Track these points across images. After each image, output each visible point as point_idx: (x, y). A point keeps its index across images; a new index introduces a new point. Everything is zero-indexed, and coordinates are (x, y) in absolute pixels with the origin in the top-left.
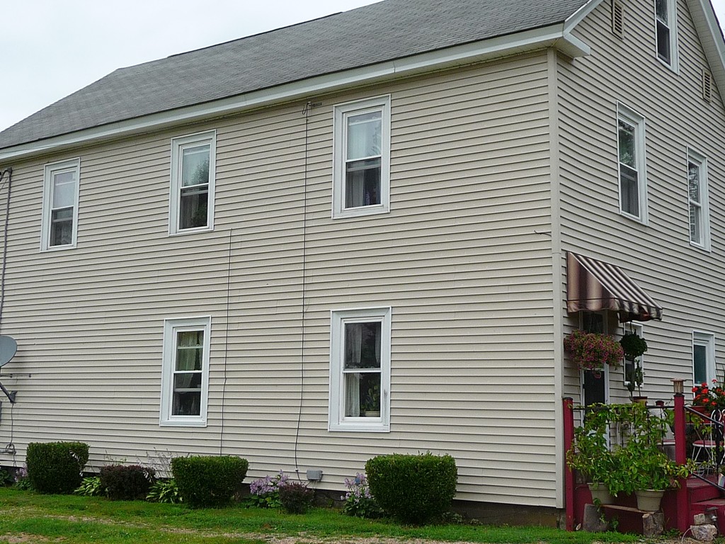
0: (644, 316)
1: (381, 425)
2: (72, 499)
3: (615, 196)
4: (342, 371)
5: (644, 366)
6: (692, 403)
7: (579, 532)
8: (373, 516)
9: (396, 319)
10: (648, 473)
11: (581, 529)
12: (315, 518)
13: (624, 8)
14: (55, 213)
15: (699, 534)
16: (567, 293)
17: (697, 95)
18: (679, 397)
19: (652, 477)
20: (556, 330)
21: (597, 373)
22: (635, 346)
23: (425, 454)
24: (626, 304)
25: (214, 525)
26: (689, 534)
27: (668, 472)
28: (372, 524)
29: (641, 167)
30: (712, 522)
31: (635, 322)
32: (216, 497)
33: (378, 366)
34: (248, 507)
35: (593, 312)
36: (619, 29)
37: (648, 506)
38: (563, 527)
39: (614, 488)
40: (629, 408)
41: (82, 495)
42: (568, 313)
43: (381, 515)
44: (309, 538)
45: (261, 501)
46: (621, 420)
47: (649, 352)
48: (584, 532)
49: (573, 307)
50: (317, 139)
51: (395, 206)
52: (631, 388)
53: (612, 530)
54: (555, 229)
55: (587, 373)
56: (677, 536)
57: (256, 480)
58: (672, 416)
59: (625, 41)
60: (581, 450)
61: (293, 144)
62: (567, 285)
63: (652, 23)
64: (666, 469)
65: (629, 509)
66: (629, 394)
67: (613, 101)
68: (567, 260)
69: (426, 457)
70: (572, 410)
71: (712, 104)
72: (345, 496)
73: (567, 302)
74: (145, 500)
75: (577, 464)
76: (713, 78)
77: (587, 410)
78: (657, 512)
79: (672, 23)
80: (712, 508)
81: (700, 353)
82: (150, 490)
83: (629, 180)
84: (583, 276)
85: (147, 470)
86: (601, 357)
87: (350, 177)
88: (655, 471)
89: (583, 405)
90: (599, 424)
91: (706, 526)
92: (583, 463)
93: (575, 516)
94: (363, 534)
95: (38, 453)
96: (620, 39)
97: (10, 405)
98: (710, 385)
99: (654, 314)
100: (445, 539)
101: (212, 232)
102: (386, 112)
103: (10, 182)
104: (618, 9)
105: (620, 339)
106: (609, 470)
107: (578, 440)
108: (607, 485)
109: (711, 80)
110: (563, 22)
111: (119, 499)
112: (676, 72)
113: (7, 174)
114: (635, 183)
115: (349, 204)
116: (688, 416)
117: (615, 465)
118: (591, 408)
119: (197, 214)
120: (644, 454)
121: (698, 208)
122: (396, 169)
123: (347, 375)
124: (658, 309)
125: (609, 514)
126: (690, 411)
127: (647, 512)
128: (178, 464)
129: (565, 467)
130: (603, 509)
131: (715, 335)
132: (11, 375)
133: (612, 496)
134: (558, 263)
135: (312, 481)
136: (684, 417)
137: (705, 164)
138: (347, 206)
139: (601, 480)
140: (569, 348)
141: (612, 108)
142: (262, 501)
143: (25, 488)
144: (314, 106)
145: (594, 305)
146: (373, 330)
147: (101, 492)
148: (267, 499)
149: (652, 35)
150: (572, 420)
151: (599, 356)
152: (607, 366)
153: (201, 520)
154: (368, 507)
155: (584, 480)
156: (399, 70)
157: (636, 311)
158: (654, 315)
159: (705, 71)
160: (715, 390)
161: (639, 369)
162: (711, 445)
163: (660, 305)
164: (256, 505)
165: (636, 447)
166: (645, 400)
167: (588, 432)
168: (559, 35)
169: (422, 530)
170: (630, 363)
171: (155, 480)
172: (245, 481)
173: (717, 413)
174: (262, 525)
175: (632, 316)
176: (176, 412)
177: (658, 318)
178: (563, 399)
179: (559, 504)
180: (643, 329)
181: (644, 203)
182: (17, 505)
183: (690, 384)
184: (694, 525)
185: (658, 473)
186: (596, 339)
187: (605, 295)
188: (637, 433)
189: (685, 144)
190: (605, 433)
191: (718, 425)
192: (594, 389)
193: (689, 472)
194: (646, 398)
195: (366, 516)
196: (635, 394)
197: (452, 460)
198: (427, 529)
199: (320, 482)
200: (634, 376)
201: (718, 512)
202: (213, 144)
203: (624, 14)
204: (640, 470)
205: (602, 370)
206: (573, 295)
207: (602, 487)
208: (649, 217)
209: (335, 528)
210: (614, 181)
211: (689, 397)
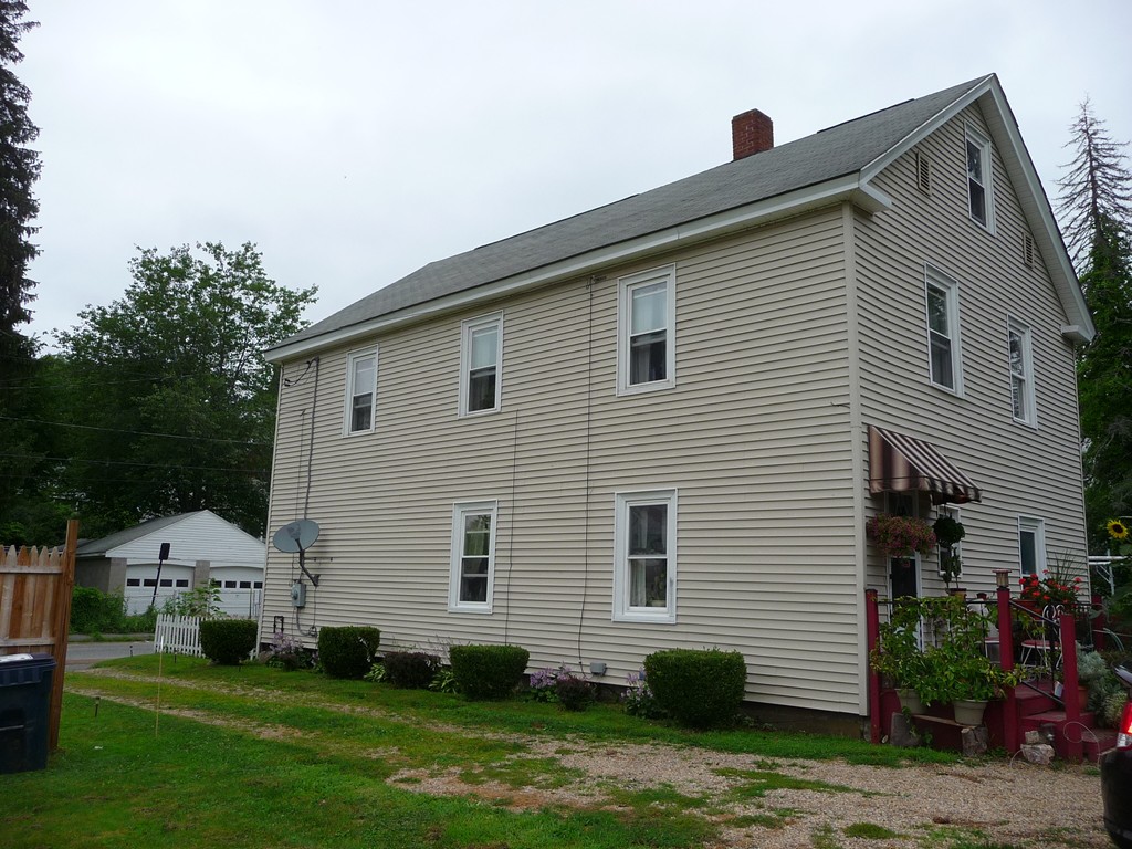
0: (960, 497)
1: (667, 616)
2: (360, 686)
3: (924, 365)
4: (627, 557)
5: (962, 554)
6: (1019, 596)
7: (885, 747)
8: (654, 716)
9: (683, 502)
10: (967, 679)
11: (888, 742)
12: (589, 718)
13: (931, 162)
14: (356, 400)
15: (1032, 756)
16: (870, 472)
17: (1017, 259)
18: (1003, 591)
19: (972, 684)
20: (857, 513)
21: (905, 561)
22: (950, 532)
23: (711, 649)
24: (938, 484)
25: (483, 722)
26: (1020, 756)
27: (992, 679)
28: (650, 727)
29: (954, 333)
30: (1048, 742)
31: (950, 505)
32: (493, 690)
33: (665, 553)
34: (527, 701)
35: (899, 492)
36: (925, 184)
37: (968, 719)
38: (868, 738)
39: (926, 696)
40: (943, 603)
41: (370, 681)
42: (871, 494)
43: (665, 716)
44: (576, 743)
45: (540, 696)
46: (934, 616)
47: (967, 538)
48: (891, 747)
49: (877, 487)
50: (601, 314)
51: (681, 381)
52: (947, 579)
53: (924, 745)
54: (854, 400)
55: (895, 563)
56: (1004, 756)
57: (537, 671)
58: (996, 612)
59: (933, 198)
60: (887, 650)
61: (578, 320)
62: (869, 463)
63: (964, 180)
64: (989, 675)
65: (945, 721)
66: (944, 585)
67: (921, 262)
68: (869, 434)
69: (712, 653)
70: (876, 604)
71: (1034, 270)
72: (625, 693)
73: (870, 481)
74: (429, 689)
75: (882, 666)
76: (1035, 243)
77: (895, 604)
78: (979, 726)
79: (987, 183)
80: (1048, 725)
81: (1027, 541)
82: (434, 679)
83: (941, 349)
84: (887, 452)
85: (431, 658)
86: (910, 544)
87: (635, 352)
88: (976, 678)
89: (890, 597)
90: (909, 619)
91: (1040, 747)
92: (889, 665)
93: (881, 725)
94: (638, 740)
95: (329, 636)
96: (927, 196)
97: (313, 588)
98: (1042, 577)
99: (972, 494)
100: (727, 749)
101: (499, 413)
102: (671, 282)
103: (318, 370)
104: (925, 165)
105: (932, 523)
106: (921, 674)
107: (884, 639)
108: (918, 692)
109: (1033, 245)
110: (859, 171)
111: (402, 687)
112: (992, 233)
113: (314, 364)
114: (948, 352)
115: (634, 380)
116: (1015, 614)
117: (927, 669)
118: (898, 602)
119: (487, 396)
120: (961, 657)
121: (1021, 381)
122: (681, 342)
123: (632, 561)
124: (976, 490)
125: (921, 726)
126: (1018, 608)
127: (967, 726)
128: (456, 653)
129: (869, 669)
130: (914, 720)
131: (1045, 520)
132: (315, 559)
133: (924, 704)
134: (858, 439)
135: (595, 674)
136: (1009, 615)
137: (1028, 334)
138: (633, 382)
139: (911, 686)
140: (872, 532)
141: (921, 270)
142: (541, 694)
143: (321, 672)
144: (598, 280)
145: (900, 485)
146: (658, 514)
147: (387, 680)
148: (548, 693)
149: (964, 193)
150: (877, 615)
151: (907, 542)
152: (917, 554)
153: (471, 715)
154: (651, 706)
155: (892, 684)
156: (682, 236)
157: (950, 491)
158: (972, 497)
159: (1026, 234)
160: (1046, 582)
161: (956, 557)
162: (1045, 646)
163: (978, 486)
164: (535, 698)
165: (952, 648)
166: (963, 593)
167: (895, 629)
168: (855, 186)
169: (704, 737)
170: (945, 550)
171: (438, 669)
172: (526, 672)
173: (1050, 609)
174: (532, 724)
175: (946, 498)
176: (464, 598)
177: (977, 499)
178: (866, 591)
179: (862, 710)
180: (960, 513)
181: (958, 374)
182: (304, 690)
183: (1017, 574)
184: (1025, 743)
185: (980, 681)
186: (903, 523)
187: (913, 474)
188: (954, 632)
189: (1005, 312)
190: (915, 630)
191: (1051, 624)
192: (903, 580)
193: (1018, 680)
194: (965, 590)
195: (647, 716)
196: (952, 586)
197: (740, 657)
198: (710, 736)
199: (604, 675)
200: (951, 565)
201: (1056, 729)
202: (500, 324)
203: (931, 170)
204: (957, 674)
205: (912, 558)
206: (876, 474)
207: (913, 694)
208: (965, 389)
209: (608, 731)
210: (923, 349)
211: (1016, 590)
